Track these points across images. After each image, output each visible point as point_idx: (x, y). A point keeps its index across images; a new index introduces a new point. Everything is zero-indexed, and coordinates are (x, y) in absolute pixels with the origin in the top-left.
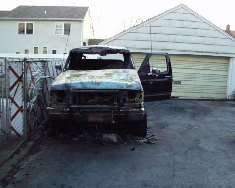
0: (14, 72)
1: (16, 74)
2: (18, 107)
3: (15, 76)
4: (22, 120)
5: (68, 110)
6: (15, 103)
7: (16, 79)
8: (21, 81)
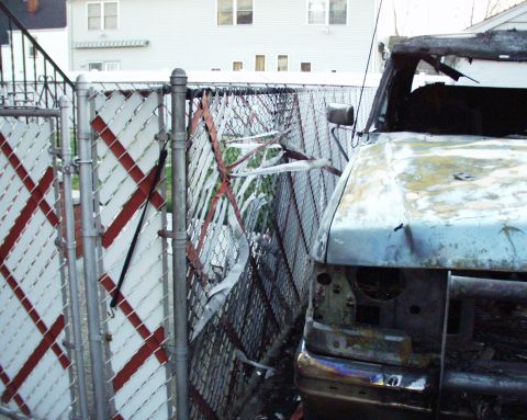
0: (117, 148)
1: (127, 161)
2: (143, 331)
3: (122, 172)
4: (162, 397)
5: (418, 385)
6: (127, 308)
7: (131, 187)
8: (157, 201)
